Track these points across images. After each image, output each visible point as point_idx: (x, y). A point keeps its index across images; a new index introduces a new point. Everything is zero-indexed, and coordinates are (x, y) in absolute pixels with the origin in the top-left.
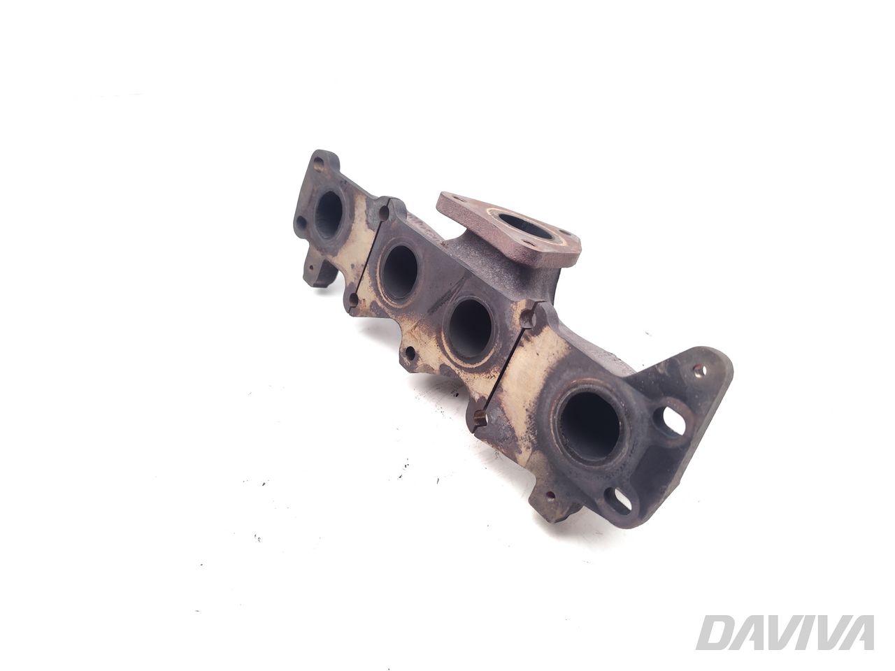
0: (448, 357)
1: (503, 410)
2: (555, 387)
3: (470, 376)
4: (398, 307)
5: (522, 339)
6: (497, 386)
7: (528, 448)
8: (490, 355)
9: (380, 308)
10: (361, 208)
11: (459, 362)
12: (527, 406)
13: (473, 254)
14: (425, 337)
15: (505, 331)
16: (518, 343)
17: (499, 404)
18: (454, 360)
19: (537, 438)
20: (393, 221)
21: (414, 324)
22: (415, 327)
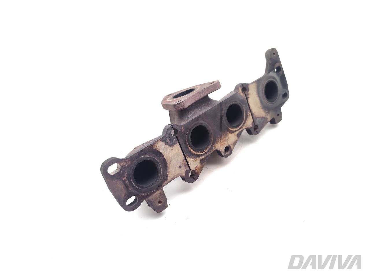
0: (237, 131)
1: (258, 118)
2: (261, 95)
3: (245, 125)
4: (210, 146)
5: (247, 96)
6: (252, 115)
7: (268, 115)
8: (245, 112)
9: (205, 157)
10: (162, 147)
11: (240, 127)
12: (260, 107)
13: (195, 111)
14: (226, 138)
15: (242, 101)
16: (247, 98)
17: (256, 118)
18: (238, 128)
19: (267, 110)
20: (181, 130)
21: (220, 141)
22: (221, 141)
